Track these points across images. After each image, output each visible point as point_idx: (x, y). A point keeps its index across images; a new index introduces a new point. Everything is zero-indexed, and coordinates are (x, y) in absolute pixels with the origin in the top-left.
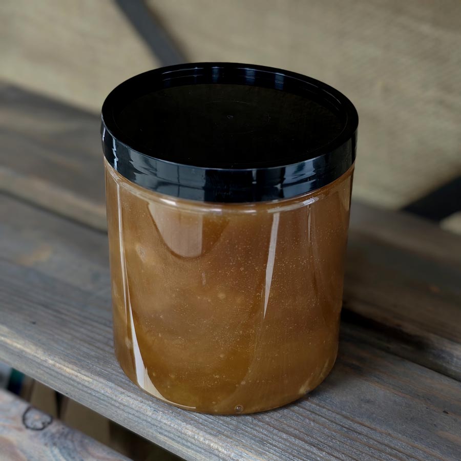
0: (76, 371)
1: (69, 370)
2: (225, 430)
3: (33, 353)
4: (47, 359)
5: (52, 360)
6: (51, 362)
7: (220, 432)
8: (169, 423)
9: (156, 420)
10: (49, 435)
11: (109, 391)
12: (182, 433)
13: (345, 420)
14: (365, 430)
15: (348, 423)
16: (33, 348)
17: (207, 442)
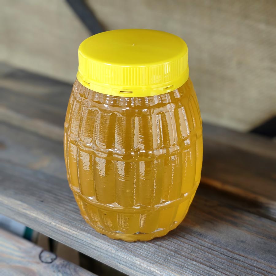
0: (68, 228)
1: (64, 228)
2: (159, 260)
3: (43, 219)
4: (51, 222)
5: (54, 222)
6: (53, 223)
7: (156, 262)
8: (125, 257)
9: (117, 255)
10: (55, 266)
11: (89, 239)
12: (133, 263)
13: (229, 253)
14: (241, 258)
15: (231, 254)
16: (43, 216)
17: (149, 268)
